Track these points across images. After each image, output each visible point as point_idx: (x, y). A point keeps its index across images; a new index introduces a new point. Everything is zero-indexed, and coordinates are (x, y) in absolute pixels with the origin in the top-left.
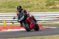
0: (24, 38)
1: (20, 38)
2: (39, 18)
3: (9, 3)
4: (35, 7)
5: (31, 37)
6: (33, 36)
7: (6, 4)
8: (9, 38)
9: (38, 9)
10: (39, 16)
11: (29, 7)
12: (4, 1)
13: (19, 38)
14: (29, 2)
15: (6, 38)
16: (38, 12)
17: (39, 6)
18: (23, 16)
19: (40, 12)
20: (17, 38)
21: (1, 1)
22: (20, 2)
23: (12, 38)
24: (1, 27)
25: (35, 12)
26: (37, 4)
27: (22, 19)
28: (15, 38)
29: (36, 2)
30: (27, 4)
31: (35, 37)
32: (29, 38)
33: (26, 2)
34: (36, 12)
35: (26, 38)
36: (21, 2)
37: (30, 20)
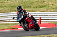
0: (40, 36)
1: (36, 36)
2: (54, 17)
3: (24, 3)
4: (50, 7)
5: (46, 35)
6: (48, 34)
7: (22, 4)
8: (25, 36)
9: (53, 9)
10: (53, 15)
11: (45, 7)
12: (20, 1)
13: (34, 36)
14: (45, 2)
15: (22, 36)
16: (53, 11)
17: (54, 6)
18: (22, 16)
19: (55, 11)
20: (32, 36)
21: (17, 1)
22: (35, 2)
23: (28, 36)
24: (17, 26)
25: (50, 12)
26: (52, 4)
27: (21, 19)
28: (31, 36)
29: (51, 2)
30: (43, 4)
31: (50, 35)
32: (44, 36)
33: (42, 2)
34: (52, 11)
35: (41, 36)
36: (37, 2)
37: (30, 20)
